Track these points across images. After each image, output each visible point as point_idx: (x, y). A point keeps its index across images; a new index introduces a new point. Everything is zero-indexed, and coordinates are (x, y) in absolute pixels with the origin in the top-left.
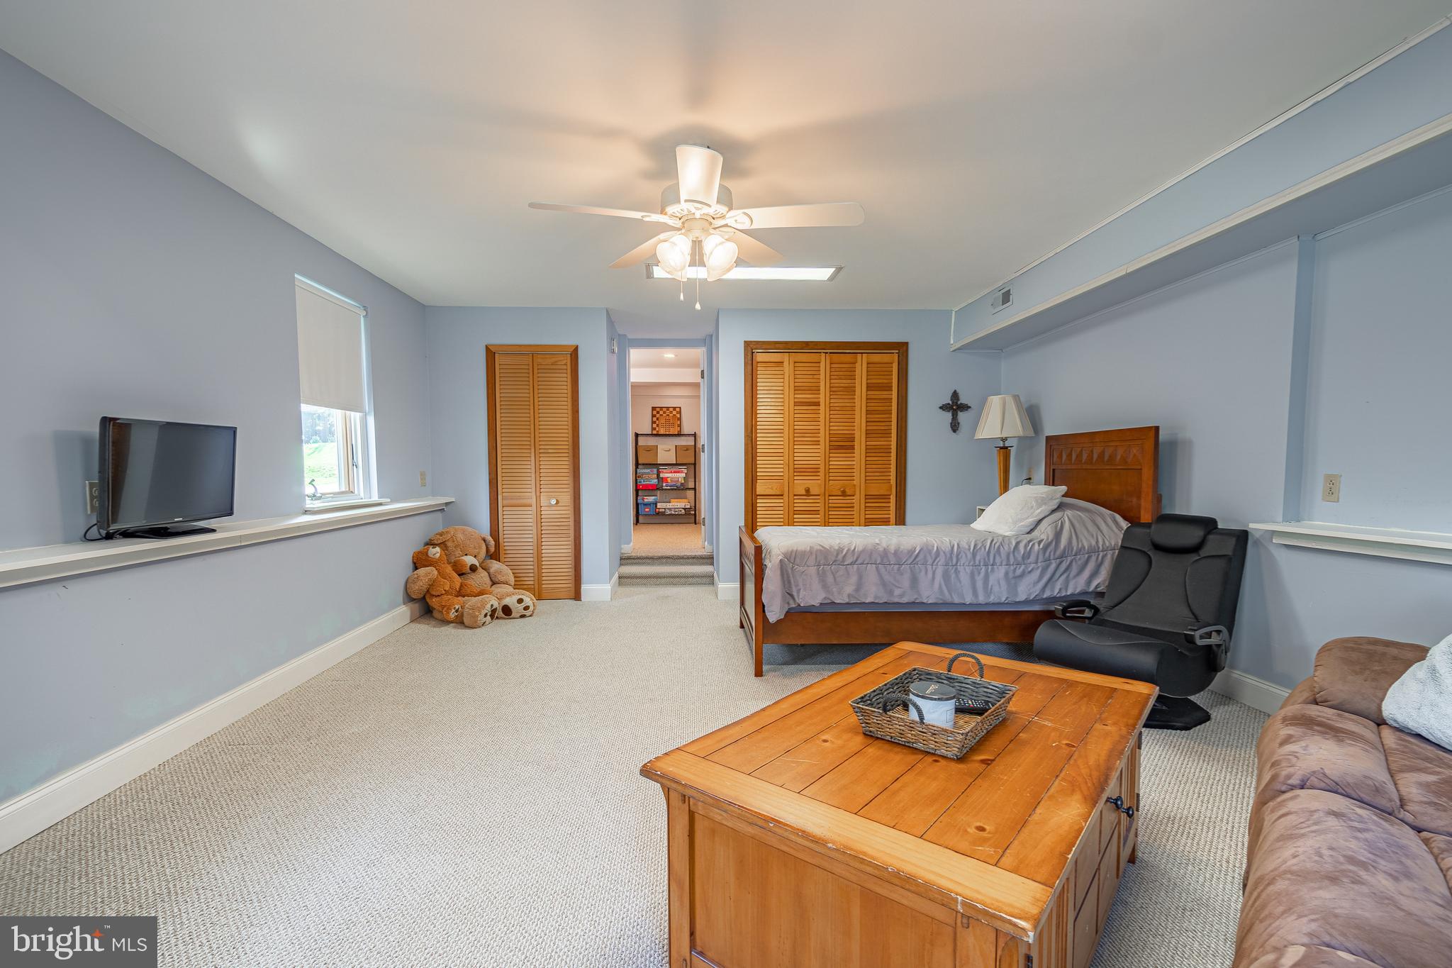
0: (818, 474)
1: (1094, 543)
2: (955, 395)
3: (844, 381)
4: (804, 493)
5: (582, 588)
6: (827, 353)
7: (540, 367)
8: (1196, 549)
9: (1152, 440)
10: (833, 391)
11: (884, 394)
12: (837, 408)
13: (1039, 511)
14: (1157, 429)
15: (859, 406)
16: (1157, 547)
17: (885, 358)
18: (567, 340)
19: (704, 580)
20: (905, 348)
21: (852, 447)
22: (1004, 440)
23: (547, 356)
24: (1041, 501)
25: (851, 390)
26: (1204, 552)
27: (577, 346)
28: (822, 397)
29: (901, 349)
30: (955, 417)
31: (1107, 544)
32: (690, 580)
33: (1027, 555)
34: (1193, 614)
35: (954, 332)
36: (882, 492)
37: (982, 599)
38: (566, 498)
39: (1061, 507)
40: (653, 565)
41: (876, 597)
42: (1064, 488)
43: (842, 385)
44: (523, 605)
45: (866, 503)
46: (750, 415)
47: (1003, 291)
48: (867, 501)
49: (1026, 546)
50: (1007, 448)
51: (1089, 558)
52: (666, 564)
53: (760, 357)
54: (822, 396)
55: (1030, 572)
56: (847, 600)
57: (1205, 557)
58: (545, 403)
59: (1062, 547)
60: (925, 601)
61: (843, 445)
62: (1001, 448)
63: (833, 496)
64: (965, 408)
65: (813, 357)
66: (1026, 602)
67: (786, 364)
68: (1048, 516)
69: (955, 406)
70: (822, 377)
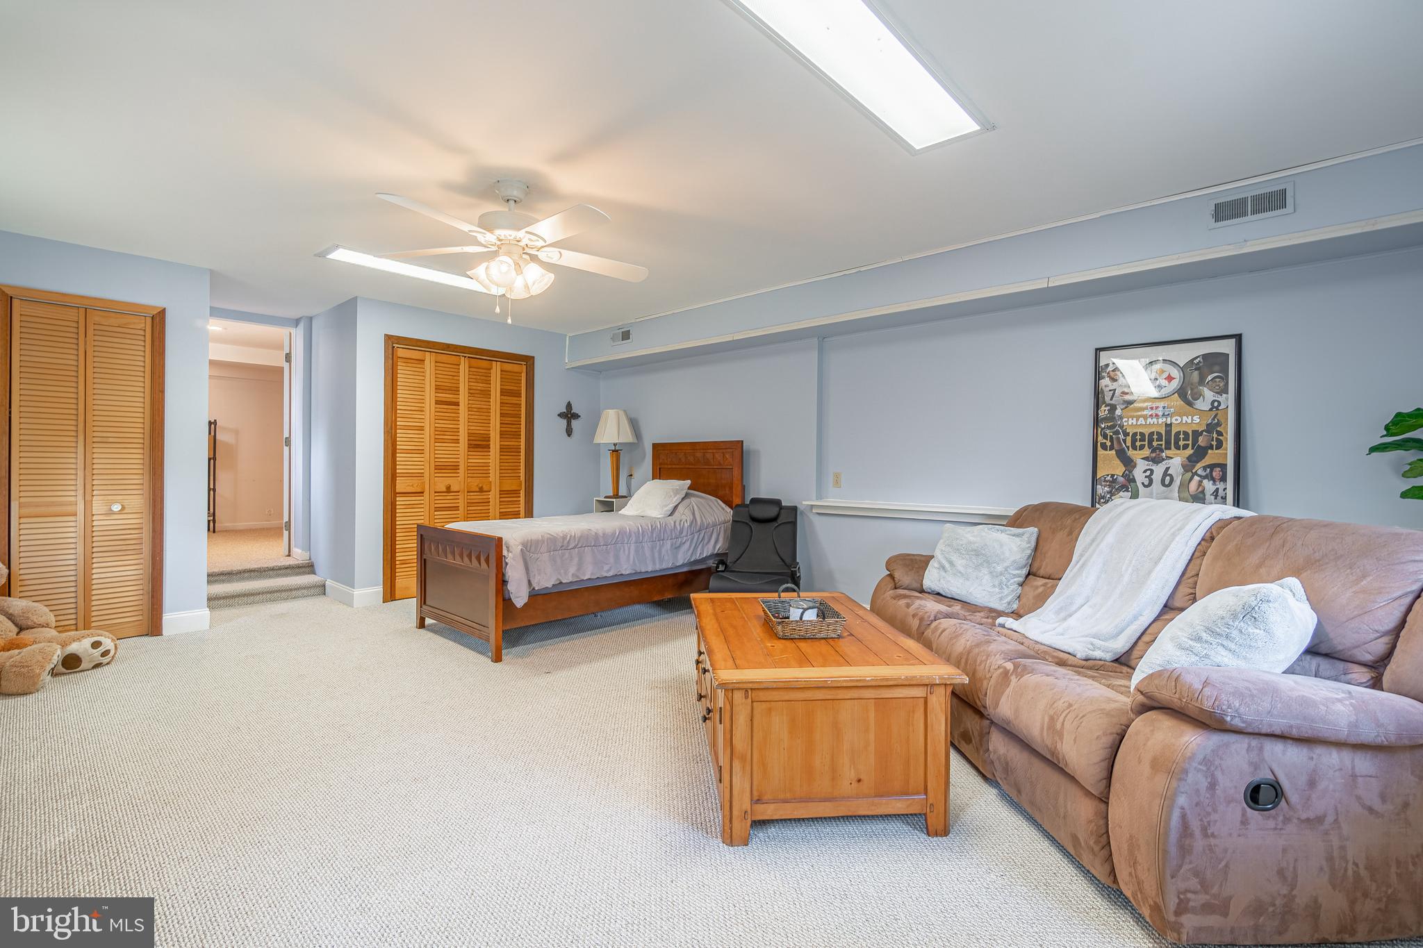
0: (458, 471)
1: (714, 520)
2: (569, 406)
3: (481, 385)
4: (444, 490)
5: (164, 618)
6: (465, 357)
7: (96, 327)
8: (774, 519)
9: (740, 449)
10: (472, 393)
11: (514, 400)
12: (475, 410)
13: (676, 498)
14: (742, 441)
15: (494, 409)
16: (754, 519)
17: (515, 368)
18: (150, 298)
19: (312, 591)
20: (532, 361)
21: (488, 447)
22: (615, 445)
23: (113, 314)
24: (676, 492)
25: (486, 394)
26: (780, 521)
27: (165, 309)
28: (463, 398)
29: (529, 361)
30: (569, 424)
31: (720, 520)
32: (294, 593)
33: (681, 532)
34: (782, 559)
35: (568, 354)
36: (514, 488)
37: (658, 567)
38: (137, 501)
39: (687, 496)
40: (229, 581)
41: (592, 574)
42: (689, 482)
43: (479, 388)
44: (102, 649)
45: (500, 498)
46: (390, 410)
47: (623, 330)
48: (501, 496)
49: (680, 524)
50: (617, 451)
51: (713, 530)
52: (250, 578)
53: (401, 353)
54: (461, 397)
55: (684, 543)
56: (571, 579)
57: (780, 524)
58: (102, 376)
59: (699, 523)
60: (624, 573)
61: (479, 444)
62: (613, 451)
63: (472, 492)
64: (576, 416)
65: (453, 359)
66: (683, 565)
67: (427, 362)
68: (681, 502)
69: (569, 415)
70: (461, 379)
